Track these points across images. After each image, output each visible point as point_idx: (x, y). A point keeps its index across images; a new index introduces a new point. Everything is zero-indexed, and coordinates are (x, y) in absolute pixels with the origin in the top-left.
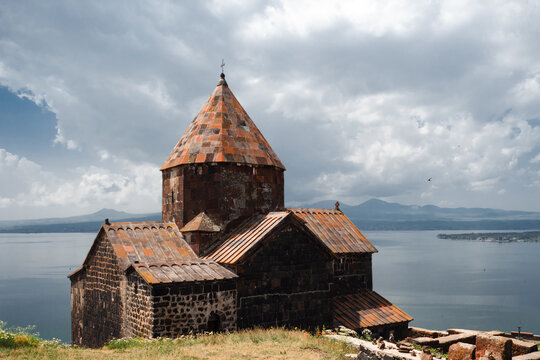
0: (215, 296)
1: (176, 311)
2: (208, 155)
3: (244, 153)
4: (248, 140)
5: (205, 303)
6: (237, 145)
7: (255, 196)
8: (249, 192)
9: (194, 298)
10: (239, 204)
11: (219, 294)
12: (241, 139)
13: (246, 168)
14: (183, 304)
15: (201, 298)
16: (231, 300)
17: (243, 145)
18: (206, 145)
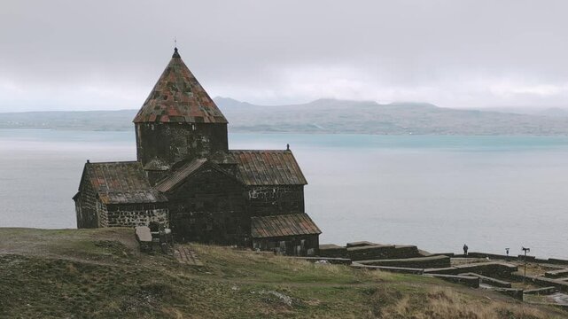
0: (152, 212)
1: (124, 221)
2: (158, 116)
3: (186, 114)
4: (190, 104)
5: (145, 216)
6: (180, 108)
7: (195, 145)
8: (190, 142)
9: (137, 213)
10: (182, 151)
11: (155, 211)
12: (185, 104)
13: (186, 125)
14: (129, 217)
15: (141, 214)
16: (164, 215)
17: (186, 108)
18: (157, 108)
